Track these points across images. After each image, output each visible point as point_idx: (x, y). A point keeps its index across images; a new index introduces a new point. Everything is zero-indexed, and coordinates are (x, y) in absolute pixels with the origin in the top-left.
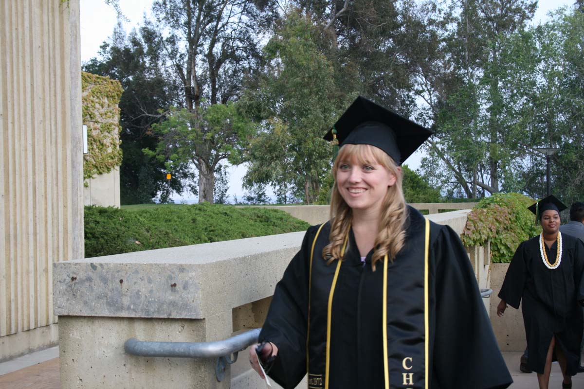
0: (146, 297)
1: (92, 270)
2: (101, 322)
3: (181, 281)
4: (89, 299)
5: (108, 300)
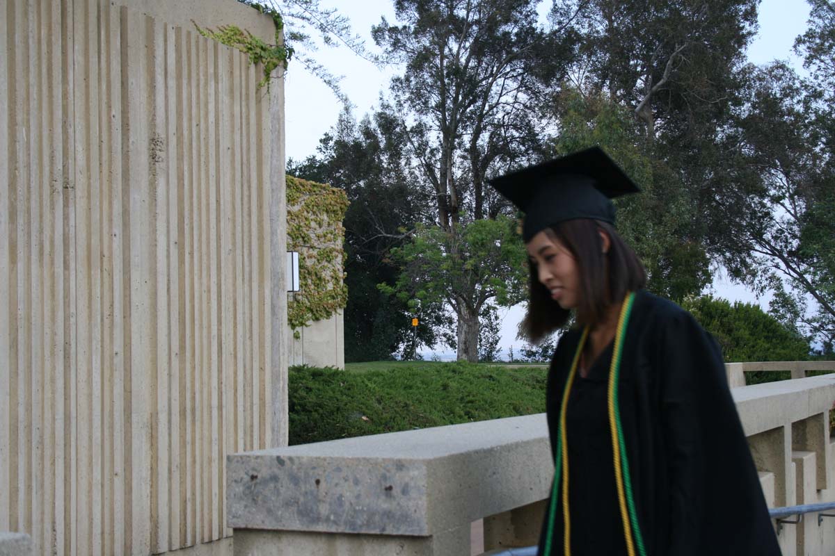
0: (351, 504)
1: (279, 466)
2: (291, 538)
3: (399, 482)
4: (274, 506)
5: (301, 508)
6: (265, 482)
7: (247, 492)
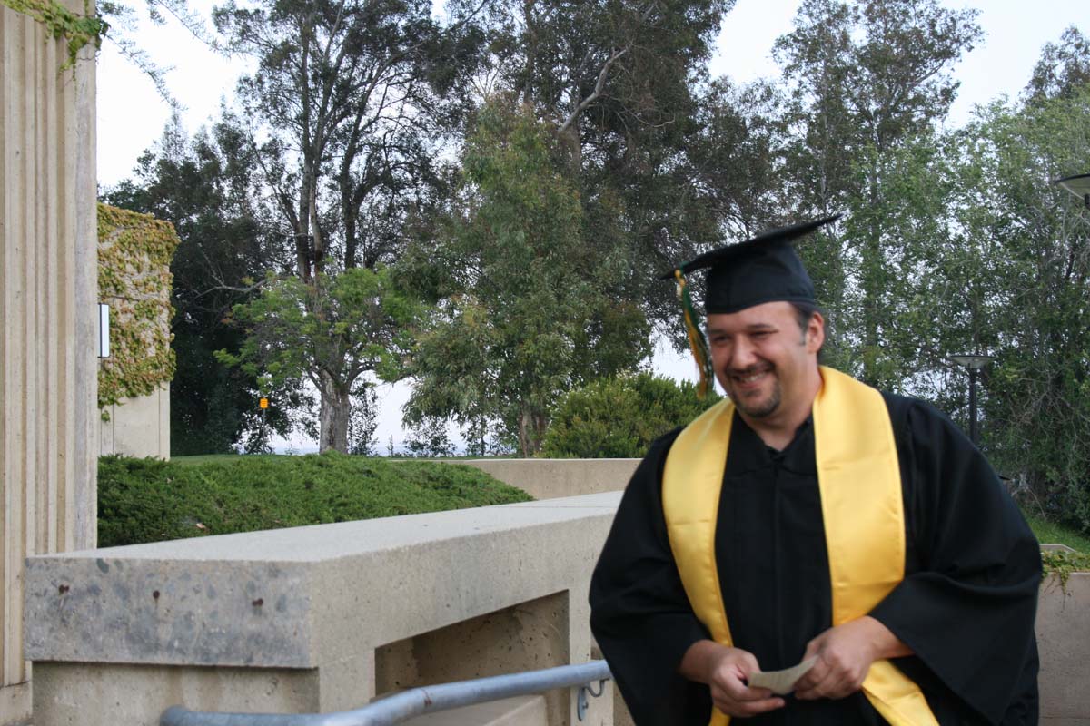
0: (204, 625)
1: (100, 572)
2: (116, 674)
3: (272, 594)
4: (92, 628)
5: (131, 631)
6: (80, 595)
7: (54, 609)
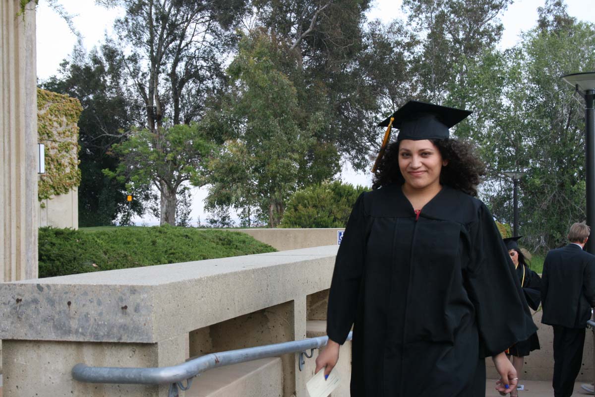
0: (95, 320)
1: (39, 291)
3: (132, 303)
4: (35, 322)
5: (55, 323)
6: (28, 304)
7: (14, 311)
